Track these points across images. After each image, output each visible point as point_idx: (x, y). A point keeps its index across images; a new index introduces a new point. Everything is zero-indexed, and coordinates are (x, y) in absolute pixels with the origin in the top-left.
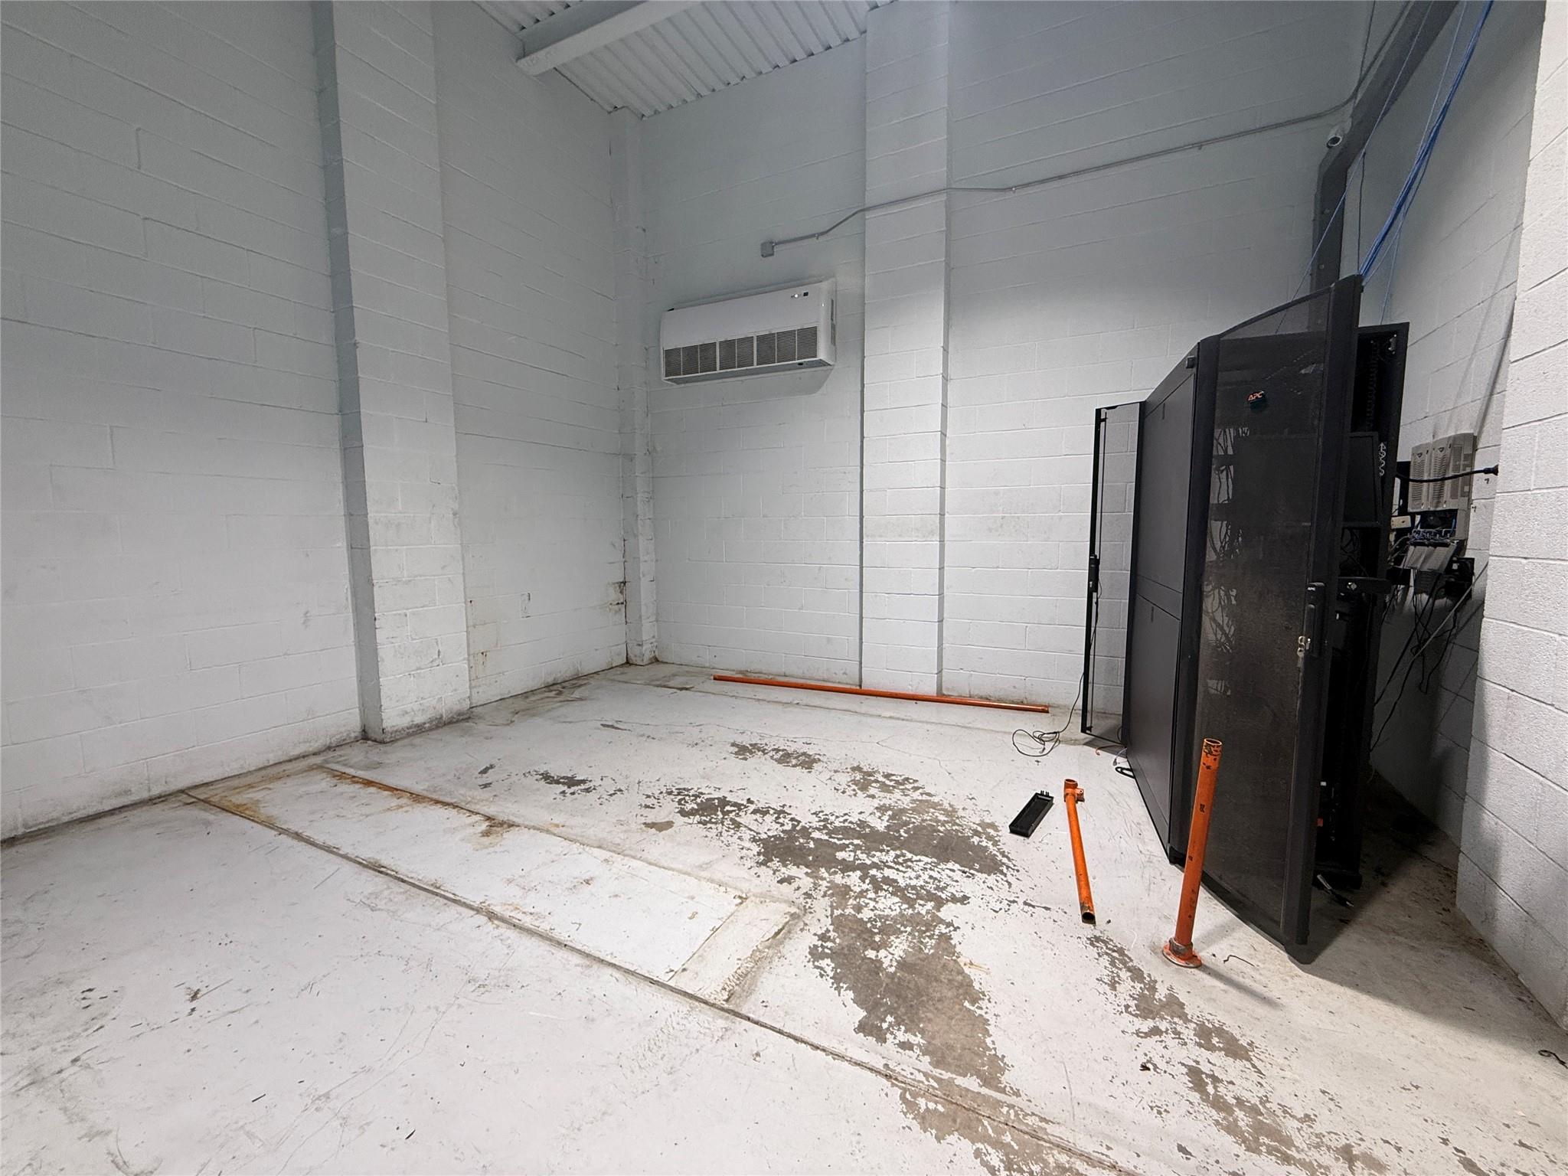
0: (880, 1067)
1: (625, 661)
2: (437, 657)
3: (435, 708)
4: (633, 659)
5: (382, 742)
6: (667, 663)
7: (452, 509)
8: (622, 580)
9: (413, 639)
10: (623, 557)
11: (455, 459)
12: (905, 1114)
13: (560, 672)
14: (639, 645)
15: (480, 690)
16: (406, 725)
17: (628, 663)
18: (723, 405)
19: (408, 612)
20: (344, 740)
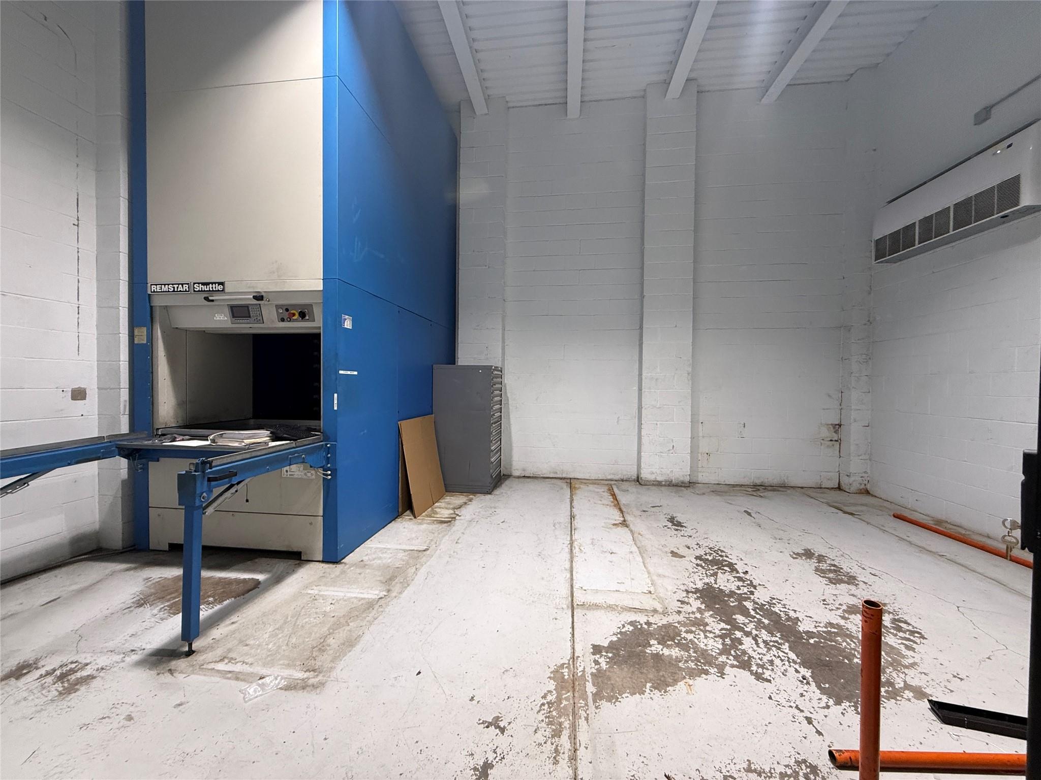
0: (576, 655)
1: (837, 486)
2: (672, 448)
3: (668, 475)
4: (843, 486)
5: (641, 485)
6: (875, 496)
7: (688, 371)
8: (837, 423)
9: (660, 437)
10: (840, 405)
11: (691, 344)
12: (556, 665)
13: (768, 479)
14: (848, 476)
15: (704, 474)
16: (653, 479)
17: (839, 488)
18: (933, 272)
19: (658, 423)
20: (629, 479)
